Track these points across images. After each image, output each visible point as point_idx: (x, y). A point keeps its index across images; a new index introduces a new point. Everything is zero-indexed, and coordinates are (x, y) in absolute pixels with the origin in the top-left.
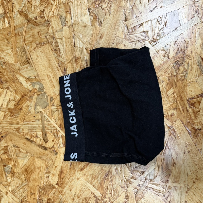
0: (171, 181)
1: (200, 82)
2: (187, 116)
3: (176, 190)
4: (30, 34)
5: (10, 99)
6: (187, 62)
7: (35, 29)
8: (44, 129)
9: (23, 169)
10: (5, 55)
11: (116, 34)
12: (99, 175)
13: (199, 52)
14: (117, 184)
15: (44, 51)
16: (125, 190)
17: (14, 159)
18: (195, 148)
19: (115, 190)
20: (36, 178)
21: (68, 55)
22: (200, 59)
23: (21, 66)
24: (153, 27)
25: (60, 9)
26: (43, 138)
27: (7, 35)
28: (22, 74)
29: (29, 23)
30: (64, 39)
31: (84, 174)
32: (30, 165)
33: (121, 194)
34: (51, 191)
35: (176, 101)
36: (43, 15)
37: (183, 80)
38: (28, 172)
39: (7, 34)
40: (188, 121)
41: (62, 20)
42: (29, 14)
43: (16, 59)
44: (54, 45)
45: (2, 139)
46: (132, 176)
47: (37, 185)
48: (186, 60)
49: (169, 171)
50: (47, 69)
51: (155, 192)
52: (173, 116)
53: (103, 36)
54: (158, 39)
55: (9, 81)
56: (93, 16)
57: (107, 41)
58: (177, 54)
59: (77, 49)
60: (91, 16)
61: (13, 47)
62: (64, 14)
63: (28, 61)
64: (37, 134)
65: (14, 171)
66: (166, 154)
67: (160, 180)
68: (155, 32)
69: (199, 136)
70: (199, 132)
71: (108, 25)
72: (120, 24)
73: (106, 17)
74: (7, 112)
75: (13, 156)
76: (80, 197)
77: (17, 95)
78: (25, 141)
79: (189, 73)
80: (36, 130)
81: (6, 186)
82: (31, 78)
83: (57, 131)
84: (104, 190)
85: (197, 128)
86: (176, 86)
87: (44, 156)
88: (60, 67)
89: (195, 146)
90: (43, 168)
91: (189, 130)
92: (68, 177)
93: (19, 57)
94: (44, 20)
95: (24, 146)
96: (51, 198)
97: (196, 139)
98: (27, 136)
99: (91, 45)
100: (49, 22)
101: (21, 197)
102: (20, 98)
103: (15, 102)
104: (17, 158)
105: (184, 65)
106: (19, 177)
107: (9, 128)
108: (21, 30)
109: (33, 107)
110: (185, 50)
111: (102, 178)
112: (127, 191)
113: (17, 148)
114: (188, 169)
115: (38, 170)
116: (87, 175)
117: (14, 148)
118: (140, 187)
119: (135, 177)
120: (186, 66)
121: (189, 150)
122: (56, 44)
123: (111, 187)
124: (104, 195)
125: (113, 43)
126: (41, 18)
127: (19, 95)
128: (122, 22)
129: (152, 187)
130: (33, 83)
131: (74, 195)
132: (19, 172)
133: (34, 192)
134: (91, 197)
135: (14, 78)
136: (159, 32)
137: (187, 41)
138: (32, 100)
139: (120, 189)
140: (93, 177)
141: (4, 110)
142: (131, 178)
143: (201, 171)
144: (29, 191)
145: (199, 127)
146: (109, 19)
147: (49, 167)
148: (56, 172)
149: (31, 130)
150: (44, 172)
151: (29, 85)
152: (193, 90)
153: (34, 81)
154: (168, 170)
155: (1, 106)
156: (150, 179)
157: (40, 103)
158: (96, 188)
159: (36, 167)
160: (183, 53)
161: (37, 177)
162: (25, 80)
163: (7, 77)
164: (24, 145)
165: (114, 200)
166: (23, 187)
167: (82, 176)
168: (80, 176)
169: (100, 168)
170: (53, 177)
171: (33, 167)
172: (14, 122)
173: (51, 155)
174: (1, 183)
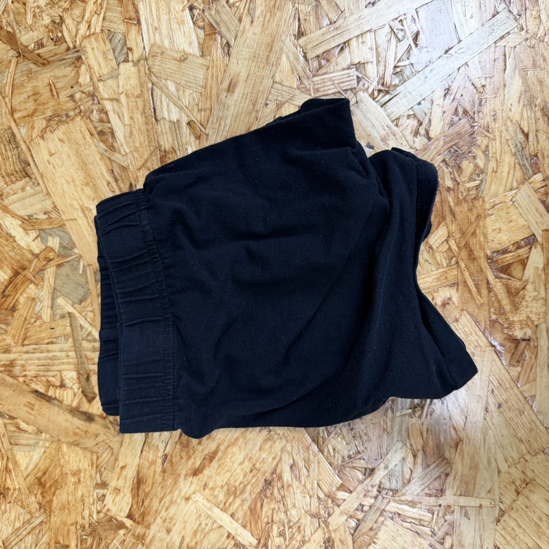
0: (451, 490)
1: (522, 205)
2: (490, 305)
3: (466, 515)
4: (26, 92)
6: (483, 146)
7: (40, 77)
8: (82, 363)
9: (31, 479)
11: (273, 77)
12: (245, 486)
13: (517, 117)
14: (300, 509)
15: (68, 138)
16: (322, 524)
17: (3, 452)
18: (516, 395)
19: (294, 524)
20: (68, 502)
21: (138, 144)
22: (521, 137)
23: (8, 186)
24: (380, 50)
25: (109, 14)
26: (81, 389)
28: (10, 207)
29: (21, 59)
30: (123, 99)
31: (204, 483)
32: (50, 466)
33: (312, 534)
34: (112, 536)
35: (457, 262)
36: (60, 35)
37: (472, 199)
38: (44, 487)
40: (494, 317)
41: (117, 46)
42: (20, 32)
44: (97, 118)
46: (340, 482)
47: (74, 521)
48: (478, 142)
49: (443, 463)
50: (78, 189)
51: (408, 525)
52: (448, 307)
53: (235, 85)
54: (395, 85)
56: (203, 28)
57: (248, 98)
58: (452, 124)
59: (163, 127)
60: (199, 27)
62: (120, 28)
63: (24, 171)
64: (64, 378)
65: (7, 486)
66: (435, 415)
67: (420, 490)
68: (385, 66)
69: (527, 358)
70: (525, 347)
71: (250, 51)
72: (284, 47)
73: (241, 28)
77: (1, 268)
78: (31, 398)
79: (489, 179)
80: (60, 368)
82: (36, 219)
84: (264, 525)
85: (519, 338)
86: (454, 217)
87: (86, 440)
88: (116, 180)
89: (515, 389)
90: (87, 472)
91: (495, 344)
92: (160, 495)
94: (64, 47)
95: (28, 412)
97: (519, 369)
98: (36, 384)
99: (203, 113)
100: (79, 54)
102: (10, 278)
104: (12, 449)
105: (474, 158)
106: (22, 503)
108: (1, 82)
109: (47, 302)
110: (476, 112)
111: (254, 493)
112: (327, 527)
113: (9, 421)
114: (500, 457)
115: (73, 480)
116: (211, 485)
117: (1, 422)
118: (366, 512)
119: (348, 485)
120: (481, 160)
121: (500, 400)
122: (102, 115)
123: (283, 516)
124: (262, 541)
125: (267, 104)
126: (56, 42)
127: (5, 268)
128: (289, 42)
129: (400, 512)
130: (41, 232)
131: (178, 544)
132: (21, 487)
133: (66, 543)
136: (399, 64)
137: (479, 86)
138: (43, 282)
139: (307, 521)
140: (228, 490)
142: (338, 489)
143: (535, 460)
144: (50, 541)
145: (525, 333)
146: (250, 35)
147: (102, 470)
149: (47, 368)
150: (91, 484)
151: (33, 238)
152: (504, 228)
153: (44, 227)
154: (442, 461)
156: (391, 490)
157: (66, 290)
158: (240, 522)
159: (66, 470)
160: (469, 120)
161: (70, 499)
162: (20, 226)
164: (30, 411)
166: (34, 528)
167: (197, 489)
168: (191, 491)
169: (247, 466)
170: (116, 496)
171: (58, 471)
173: (107, 437)
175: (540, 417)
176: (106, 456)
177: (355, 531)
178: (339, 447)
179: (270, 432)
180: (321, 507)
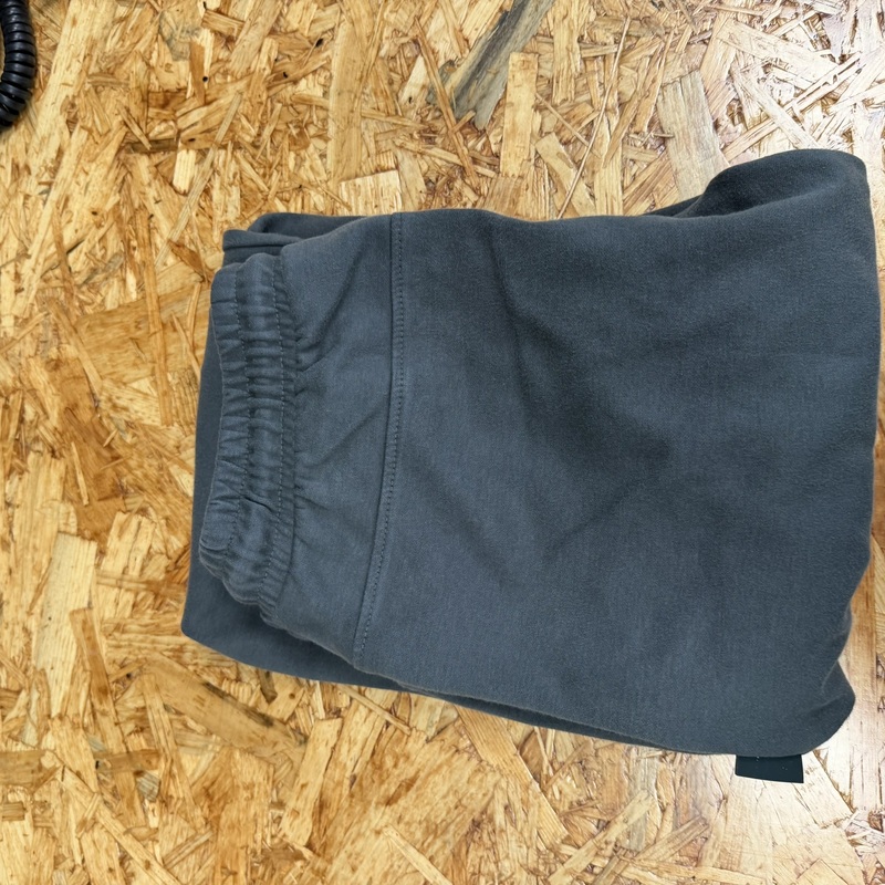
0: (709, 860)
5: (150, 547)
9: (197, 788)
10: (130, 397)
12: (449, 825)
14: (514, 861)
16: (540, 883)
17: (167, 752)
19: (506, 879)
20: (239, 821)
23: (185, 436)
26: (259, 686)
27: (136, 327)
28: (188, 462)
29: (205, 285)
31: (398, 815)
32: (219, 775)
34: (288, 867)
38: (212, 800)
39: (134, 325)
42: (205, 251)
43: (168, 410)
45: (128, 682)
46: (567, 833)
47: (244, 844)
49: (700, 824)
55: (145, 487)
61: (157, 370)
64: (241, 670)
65: (170, 793)
67: (668, 855)
74: (142, 594)
75: (163, 743)
77: (175, 534)
78: (202, 692)
81: (145, 843)
84: (469, 876)
87: (262, 748)
90: (262, 787)
92: (346, 822)
93: (178, 404)
95: (198, 709)
98: (208, 675)
101: (193, 879)
102: (185, 547)
103: (169, 558)
104: (177, 750)
106: (186, 815)
107: (149, 646)
108: (182, 311)
111: (459, 834)
113: (175, 717)
114: (776, 824)
115: (246, 794)
116: (407, 819)
117: (167, 716)
118: (596, 875)
119: (577, 838)
123: (493, 867)
127: (180, 534)
129: (641, 881)
132: (186, 796)
133: (234, 869)
135: (162, 476)
139: (522, 877)
140: (427, 827)
141: (132, 585)
142: (563, 842)
143: (824, 834)
144: (216, 864)
147: (280, 786)
148: (305, 804)
150: (266, 802)
154: (698, 822)
155: (123, 573)
156: (631, 851)
158: (440, 868)
159: (238, 781)
161: (241, 817)
163: (139, 473)
164: (200, 707)
166: (198, 847)
167: (390, 821)
168: (382, 823)
169: (452, 800)
170: (295, 819)
171: (228, 781)
172: (164, 625)
173: (287, 746)
174: (128, 832)
175: (834, 779)
176: (284, 770)
178: (566, 790)
179: (481, 761)
180: (541, 861)
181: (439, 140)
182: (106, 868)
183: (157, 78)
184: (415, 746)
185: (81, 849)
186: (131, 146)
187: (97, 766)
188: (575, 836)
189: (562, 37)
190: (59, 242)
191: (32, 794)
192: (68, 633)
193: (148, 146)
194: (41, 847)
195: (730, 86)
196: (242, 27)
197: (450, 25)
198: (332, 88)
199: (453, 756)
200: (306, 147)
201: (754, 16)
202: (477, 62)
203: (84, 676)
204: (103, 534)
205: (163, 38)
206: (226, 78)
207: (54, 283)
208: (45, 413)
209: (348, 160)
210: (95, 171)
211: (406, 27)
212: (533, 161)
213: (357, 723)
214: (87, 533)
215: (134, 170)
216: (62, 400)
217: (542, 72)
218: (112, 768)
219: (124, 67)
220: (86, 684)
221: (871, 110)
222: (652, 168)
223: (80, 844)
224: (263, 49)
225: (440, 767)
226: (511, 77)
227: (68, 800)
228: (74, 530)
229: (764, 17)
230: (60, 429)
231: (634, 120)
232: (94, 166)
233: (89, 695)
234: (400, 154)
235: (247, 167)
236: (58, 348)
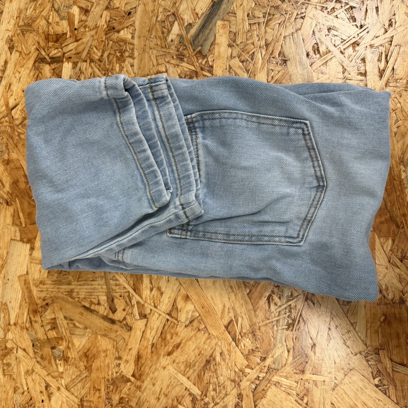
0: (308, 371)
3: (316, 385)
8: (110, 292)
9: (81, 353)
12: (196, 363)
14: (225, 376)
16: (236, 385)
17: (66, 338)
18: (346, 321)
19: (221, 385)
26: (109, 306)
31: (173, 360)
32: (91, 347)
33: (231, 391)
34: (124, 386)
38: (88, 358)
45: (47, 307)
46: (247, 363)
47: (103, 376)
49: (304, 356)
51: (283, 389)
64: (100, 299)
65: (68, 356)
66: (300, 330)
67: (291, 370)
75: (64, 334)
76: (168, 395)
78: (82, 310)
80: (98, 294)
81: (57, 379)
83: (129, 295)
84: (205, 384)
87: (111, 334)
89: (346, 318)
90: (111, 351)
92: (150, 365)
96: (125, 397)
97: (348, 307)
98: (85, 302)
101: (80, 394)
104: (71, 337)
106: (76, 365)
107: (56, 290)
111: (200, 366)
112: (239, 387)
113: (70, 322)
114: (336, 355)
115: (104, 354)
116: (177, 361)
117: (66, 322)
118: (260, 380)
121: (337, 323)
123: (215, 380)
124: (204, 393)
129: (279, 382)
131: (158, 391)
132: (76, 357)
133: (99, 388)
134: (186, 396)
139: (228, 383)
140: (186, 364)
142: (246, 367)
144: (91, 386)
147: (119, 350)
148: (131, 358)
149: (91, 294)
150: (113, 357)
156: (275, 369)
158: (192, 382)
159: (100, 349)
161: (102, 365)
164: (81, 317)
165: (220, 400)
166: (82, 379)
167: (170, 362)
168: (166, 364)
169: (197, 352)
170: (126, 364)
171: (95, 349)
172: (63, 281)
173: (122, 332)
174: (49, 374)
175: (359, 334)
176: (121, 343)
177: (254, 390)
178: (247, 344)
179: (210, 334)
180: (236, 376)
181: (185, 59)
182: (39, 391)
183: (52, 28)
184: (180, 329)
185: (27, 383)
186: (40, 60)
187: (33, 346)
188: (251, 364)
189: (240, 14)
190: (7, 105)
191: (2, 360)
192: (17, 286)
193: (49, 60)
194: (7, 384)
195: (314, 37)
196: (93, 5)
197: (190, 7)
198: (136, 35)
199: (197, 332)
200: (124, 61)
201: (323, 7)
202: (202, 24)
203: (26, 305)
204: (33, 240)
205: (55, 10)
206: (86, 29)
207: (5, 124)
208: (3, 184)
209: (144, 68)
210: (24, 71)
211: (169, 7)
212: (228, 69)
213: (154, 320)
214: (25, 240)
215: (42, 71)
216: (11, 179)
217: (231, 30)
218: (40, 346)
219: (36, 23)
220: (27, 309)
221: (373, 49)
222: (280, 73)
223: (26, 381)
224: (103, 16)
225: (191, 337)
226: (217, 32)
227: (20, 362)
228: (19, 238)
229: (328, 7)
230: (10, 192)
231: (272, 52)
232: (23, 69)
233: (28, 314)
234: (168, 65)
235: (96, 70)
236: (8, 155)
